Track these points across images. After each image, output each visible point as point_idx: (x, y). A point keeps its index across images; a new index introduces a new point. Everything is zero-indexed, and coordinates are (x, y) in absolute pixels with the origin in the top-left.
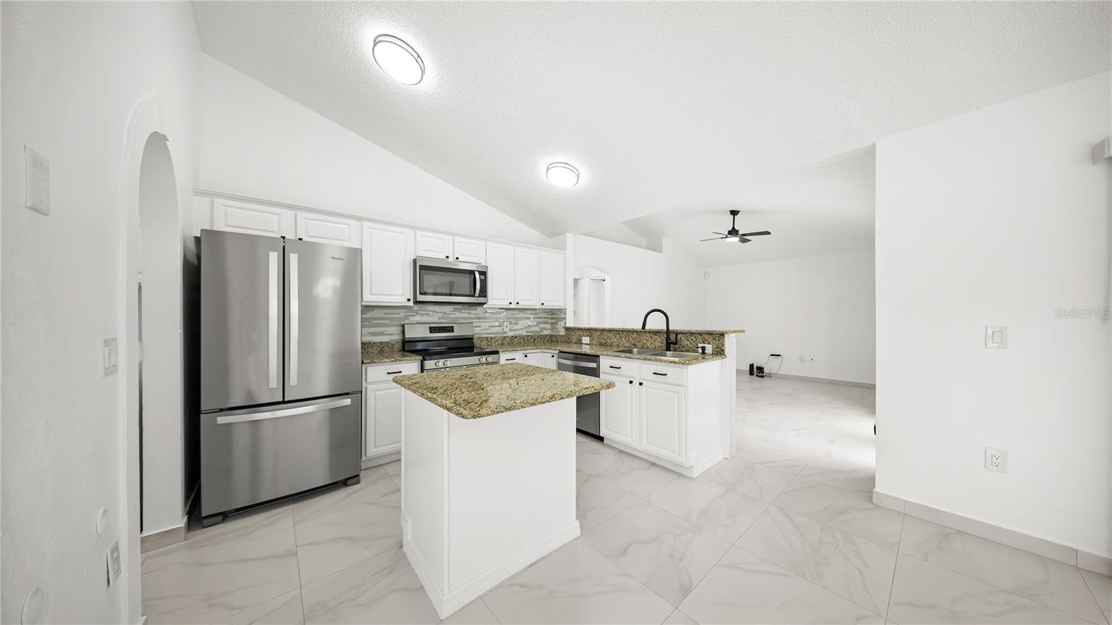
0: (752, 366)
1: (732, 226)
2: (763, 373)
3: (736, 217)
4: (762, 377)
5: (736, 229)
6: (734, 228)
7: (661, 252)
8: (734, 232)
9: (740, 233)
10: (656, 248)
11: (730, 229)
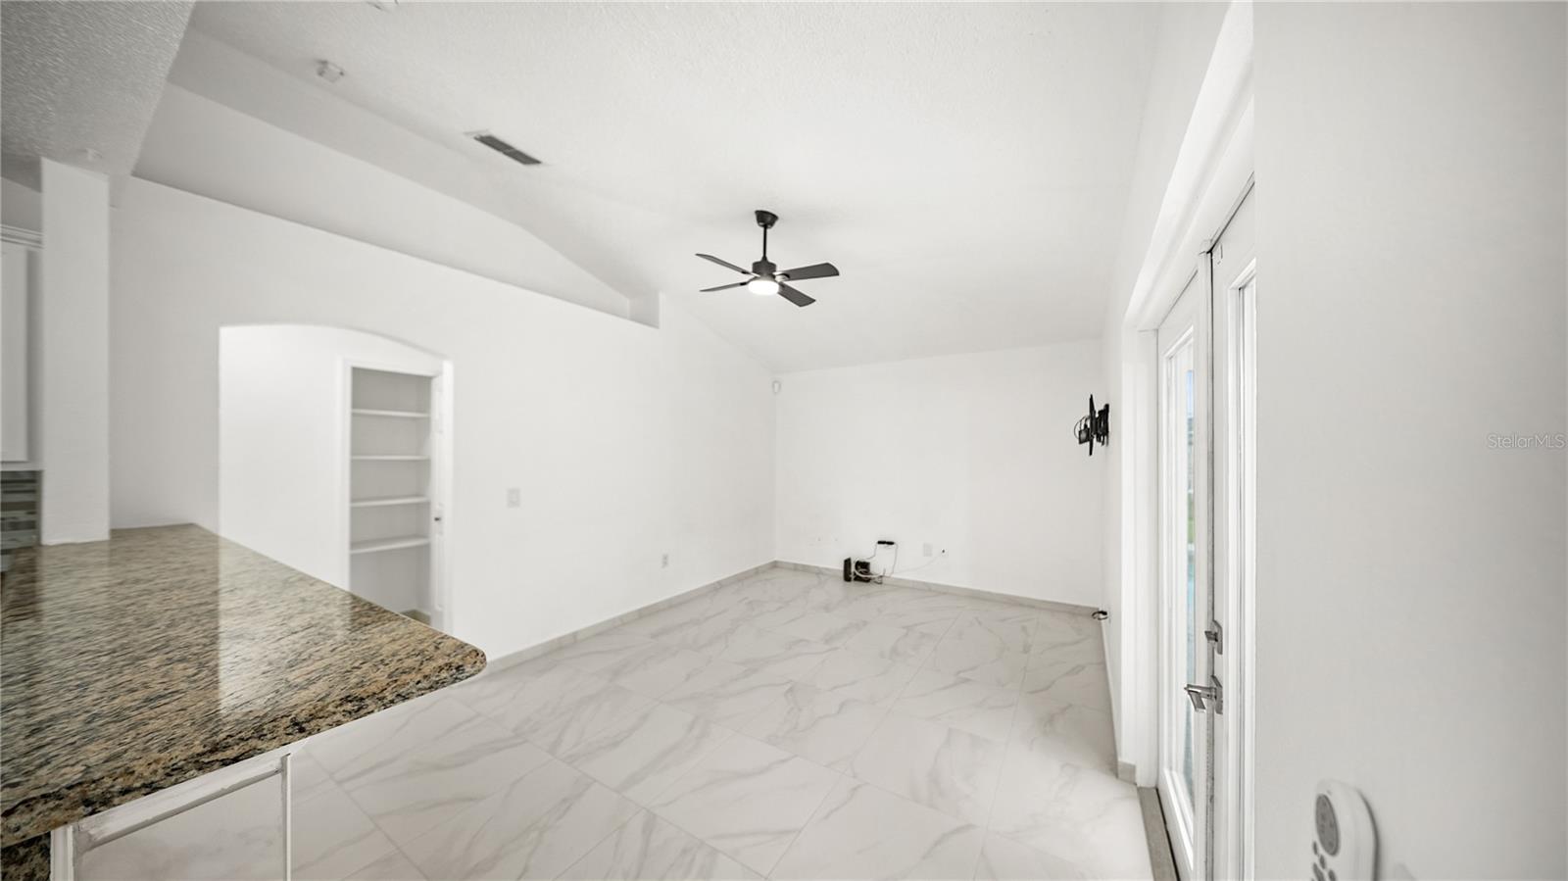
0: (847, 562)
1: (762, 255)
2: (867, 573)
3: (768, 231)
4: (868, 580)
5: (770, 259)
6: (765, 258)
7: (657, 327)
8: (764, 268)
9: (780, 270)
10: (646, 317)
11: (759, 259)
